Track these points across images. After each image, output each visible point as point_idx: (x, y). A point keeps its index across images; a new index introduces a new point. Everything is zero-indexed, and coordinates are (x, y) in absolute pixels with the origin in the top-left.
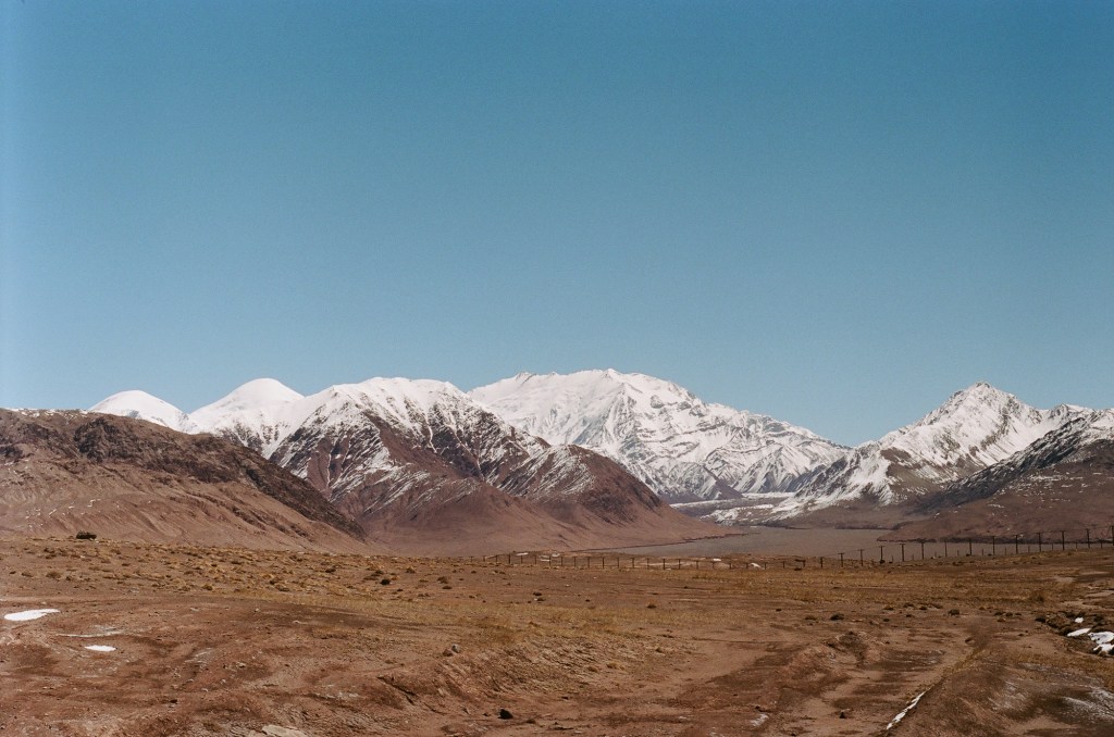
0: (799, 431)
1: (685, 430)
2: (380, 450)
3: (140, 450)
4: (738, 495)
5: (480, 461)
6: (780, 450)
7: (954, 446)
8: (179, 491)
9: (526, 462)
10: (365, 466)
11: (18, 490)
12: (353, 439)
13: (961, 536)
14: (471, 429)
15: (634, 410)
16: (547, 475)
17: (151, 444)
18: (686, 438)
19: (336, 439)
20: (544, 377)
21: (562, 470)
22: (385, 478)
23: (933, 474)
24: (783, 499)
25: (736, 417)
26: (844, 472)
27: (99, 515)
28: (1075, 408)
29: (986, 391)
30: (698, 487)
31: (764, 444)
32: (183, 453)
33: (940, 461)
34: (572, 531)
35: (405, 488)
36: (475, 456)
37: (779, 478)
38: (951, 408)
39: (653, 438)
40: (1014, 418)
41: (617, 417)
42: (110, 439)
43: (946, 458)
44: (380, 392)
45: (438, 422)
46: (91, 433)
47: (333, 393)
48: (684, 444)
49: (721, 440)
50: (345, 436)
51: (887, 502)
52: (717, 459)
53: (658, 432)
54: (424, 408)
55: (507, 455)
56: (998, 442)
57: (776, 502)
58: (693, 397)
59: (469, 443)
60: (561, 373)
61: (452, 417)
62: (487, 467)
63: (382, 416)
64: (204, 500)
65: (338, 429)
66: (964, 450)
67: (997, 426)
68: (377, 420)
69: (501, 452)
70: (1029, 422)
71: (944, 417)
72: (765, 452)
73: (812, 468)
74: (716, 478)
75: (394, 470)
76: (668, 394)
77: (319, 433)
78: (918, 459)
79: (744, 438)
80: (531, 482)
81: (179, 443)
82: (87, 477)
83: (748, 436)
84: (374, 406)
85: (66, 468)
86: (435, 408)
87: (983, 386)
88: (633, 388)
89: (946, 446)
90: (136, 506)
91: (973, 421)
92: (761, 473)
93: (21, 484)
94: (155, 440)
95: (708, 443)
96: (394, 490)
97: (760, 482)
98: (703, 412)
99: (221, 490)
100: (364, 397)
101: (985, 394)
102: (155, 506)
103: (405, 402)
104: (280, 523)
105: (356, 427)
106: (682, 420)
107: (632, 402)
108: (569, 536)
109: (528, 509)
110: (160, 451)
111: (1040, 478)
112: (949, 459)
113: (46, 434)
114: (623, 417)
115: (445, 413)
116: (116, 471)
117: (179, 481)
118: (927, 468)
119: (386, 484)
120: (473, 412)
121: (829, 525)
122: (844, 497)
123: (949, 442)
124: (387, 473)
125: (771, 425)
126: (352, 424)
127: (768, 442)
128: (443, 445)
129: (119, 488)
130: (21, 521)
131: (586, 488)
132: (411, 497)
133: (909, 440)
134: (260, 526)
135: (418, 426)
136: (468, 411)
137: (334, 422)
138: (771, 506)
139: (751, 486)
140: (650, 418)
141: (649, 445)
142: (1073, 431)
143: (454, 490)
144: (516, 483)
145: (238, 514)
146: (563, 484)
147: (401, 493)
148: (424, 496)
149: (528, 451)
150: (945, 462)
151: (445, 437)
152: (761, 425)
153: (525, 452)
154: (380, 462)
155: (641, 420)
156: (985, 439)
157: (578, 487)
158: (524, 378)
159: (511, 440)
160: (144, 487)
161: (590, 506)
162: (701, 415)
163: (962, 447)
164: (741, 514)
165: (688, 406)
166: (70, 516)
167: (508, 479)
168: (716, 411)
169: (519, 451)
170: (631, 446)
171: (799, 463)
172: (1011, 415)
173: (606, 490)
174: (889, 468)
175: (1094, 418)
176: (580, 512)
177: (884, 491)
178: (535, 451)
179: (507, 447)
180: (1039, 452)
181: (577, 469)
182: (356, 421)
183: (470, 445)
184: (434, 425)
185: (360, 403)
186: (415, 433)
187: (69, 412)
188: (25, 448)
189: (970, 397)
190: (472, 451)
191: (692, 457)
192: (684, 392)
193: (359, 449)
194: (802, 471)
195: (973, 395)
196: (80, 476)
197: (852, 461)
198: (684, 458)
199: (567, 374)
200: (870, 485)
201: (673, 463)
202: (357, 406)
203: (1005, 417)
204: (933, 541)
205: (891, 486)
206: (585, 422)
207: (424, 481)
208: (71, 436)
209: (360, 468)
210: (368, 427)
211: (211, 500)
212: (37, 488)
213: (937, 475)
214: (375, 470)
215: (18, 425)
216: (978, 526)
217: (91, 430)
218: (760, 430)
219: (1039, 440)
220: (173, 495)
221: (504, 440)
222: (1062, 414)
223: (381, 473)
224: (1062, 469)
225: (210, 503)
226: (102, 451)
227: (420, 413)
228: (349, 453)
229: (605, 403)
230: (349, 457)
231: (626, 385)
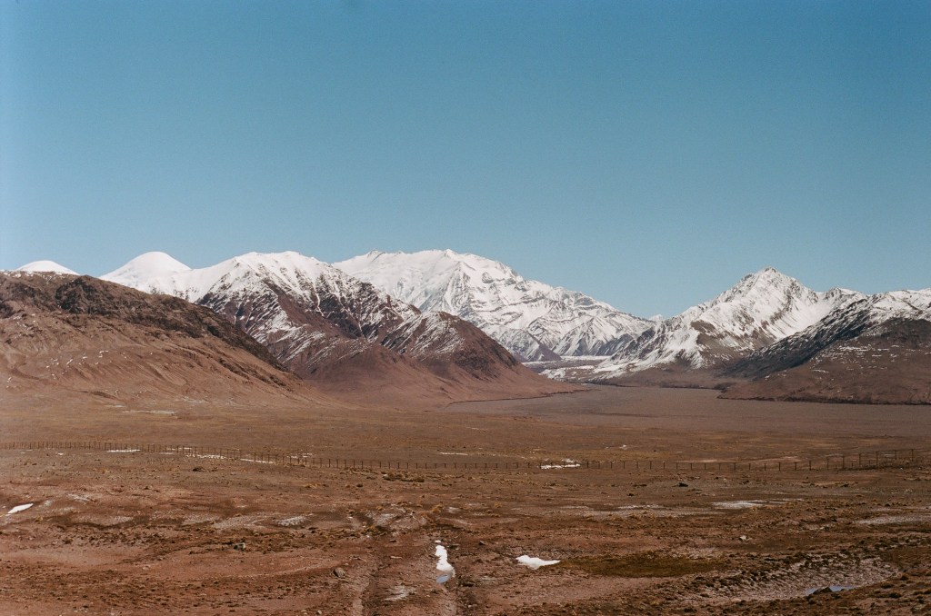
0: (604, 305)
1: (511, 302)
2: (278, 313)
3: (117, 308)
4: (557, 357)
5: (362, 323)
6: (592, 320)
7: (750, 320)
8: (169, 344)
9: (401, 325)
10: (266, 326)
11: (28, 342)
12: (254, 304)
13: (797, 396)
14: (353, 297)
15: (468, 284)
16: (421, 337)
17: (125, 303)
18: (512, 309)
19: (240, 303)
20: (392, 255)
21: (435, 333)
22: (286, 337)
23: (734, 344)
24: (601, 361)
25: (554, 293)
26: (654, 340)
27: (111, 365)
28: (847, 291)
29: (773, 275)
30: (524, 350)
31: (576, 315)
32: (155, 310)
33: (739, 333)
34: (450, 385)
35: (305, 345)
36: (357, 320)
37: (591, 344)
38: (743, 289)
39: (484, 308)
40: (795, 298)
41: (455, 290)
42: (88, 297)
43: (743, 330)
44: (275, 264)
45: (324, 289)
46: (71, 293)
47: (236, 263)
48: (510, 314)
49: (541, 311)
50: (248, 301)
51: (699, 366)
52: (538, 327)
53: (489, 304)
54: (312, 278)
55: (384, 319)
56: (784, 318)
57: (595, 363)
58: (516, 275)
59: (351, 308)
60: (406, 252)
61: (336, 286)
62: (367, 329)
63: (277, 283)
64: (195, 353)
65: (241, 294)
66: (757, 324)
67: (782, 304)
68: (274, 287)
69: (379, 317)
70: (808, 302)
71: (738, 296)
72: (578, 322)
73: (618, 336)
74: (539, 342)
75: (293, 331)
76: (497, 272)
77: (225, 297)
78: (721, 331)
79: (560, 309)
80: (407, 343)
81: (149, 302)
82: (90, 330)
83: (564, 308)
84: (270, 275)
85: (69, 322)
86: (322, 278)
87: (770, 270)
88: (468, 267)
89: (743, 320)
90: (141, 357)
91: (763, 300)
92: (575, 340)
93: (32, 336)
94: (128, 299)
95: (530, 314)
96: (294, 347)
97: (574, 347)
98: (526, 287)
99: (204, 343)
100: (262, 267)
101: (772, 277)
102: (157, 357)
103: (296, 272)
104: (261, 374)
105: (257, 293)
106: (509, 294)
107: (466, 277)
108: (449, 389)
109: (412, 366)
110: (133, 309)
111: (849, 348)
112: (746, 331)
113: (32, 292)
114: (459, 290)
115: (330, 283)
116: (112, 325)
117: (168, 335)
118: (728, 338)
119: (286, 342)
120: (354, 282)
121: (654, 384)
122: (661, 360)
123: (746, 316)
124: (286, 332)
125: (581, 300)
126: (254, 290)
127: (580, 314)
128: (329, 310)
129: (120, 342)
130: (43, 370)
131: (456, 349)
132: (309, 354)
133: (712, 314)
134: (245, 376)
135: (307, 293)
136: (350, 281)
137: (238, 288)
138: (592, 367)
139: (566, 350)
140: (482, 291)
141: (480, 314)
142: (858, 310)
143: (346, 349)
144: (394, 343)
145: (225, 365)
146: (434, 345)
147: (300, 350)
148: (322, 353)
149: (402, 316)
150: (743, 333)
151: (330, 303)
152: (573, 299)
153: (399, 317)
154: (279, 323)
155: (473, 293)
156: (773, 315)
157: (449, 348)
158: (374, 255)
159: (387, 307)
160: (139, 339)
161: (461, 364)
162: (524, 290)
163: (756, 322)
164: (568, 373)
165: (513, 282)
166: (86, 366)
167: (386, 340)
168: (535, 287)
169: (394, 316)
170: (465, 314)
171: (607, 332)
172: (794, 296)
173: (473, 351)
174: (699, 337)
175: (875, 299)
176: (453, 369)
177: (696, 356)
178: (407, 316)
179: (385, 312)
180: (829, 327)
181: (448, 332)
182: (257, 288)
183: (353, 310)
184: (321, 292)
185: (259, 273)
186: (305, 299)
187: (46, 274)
188: (15, 305)
189: (761, 279)
190: (354, 315)
191: (516, 325)
192: (509, 270)
193: (259, 312)
194: (609, 339)
195: (762, 278)
196: (82, 329)
197: (659, 331)
198: (510, 326)
199: (411, 253)
200: (683, 351)
201: (504, 330)
202: (257, 275)
203: (789, 297)
204: (771, 399)
205: (701, 353)
206: (426, 294)
207: (320, 340)
208: (53, 295)
209: (262, 328)
210: (268, 293)
211: (200, 352)
212: (46, 339)
213: (737, 344)
214: (276, 330)
215: (5, 285)
216: (808, 388)
217: (70, 289)
218: (572, 303)
219: (828, 316)
220: (167, 348)
221: (381, 307)
222: (835, 296)
223: (281, 333)
224: (864, 341)
225: (201, 355)
226: (82, 308)
227: (309, 282)
228: (252, 315)
229: (444, 278)
230: (252, 318)
231: (462, 263)
